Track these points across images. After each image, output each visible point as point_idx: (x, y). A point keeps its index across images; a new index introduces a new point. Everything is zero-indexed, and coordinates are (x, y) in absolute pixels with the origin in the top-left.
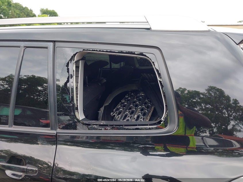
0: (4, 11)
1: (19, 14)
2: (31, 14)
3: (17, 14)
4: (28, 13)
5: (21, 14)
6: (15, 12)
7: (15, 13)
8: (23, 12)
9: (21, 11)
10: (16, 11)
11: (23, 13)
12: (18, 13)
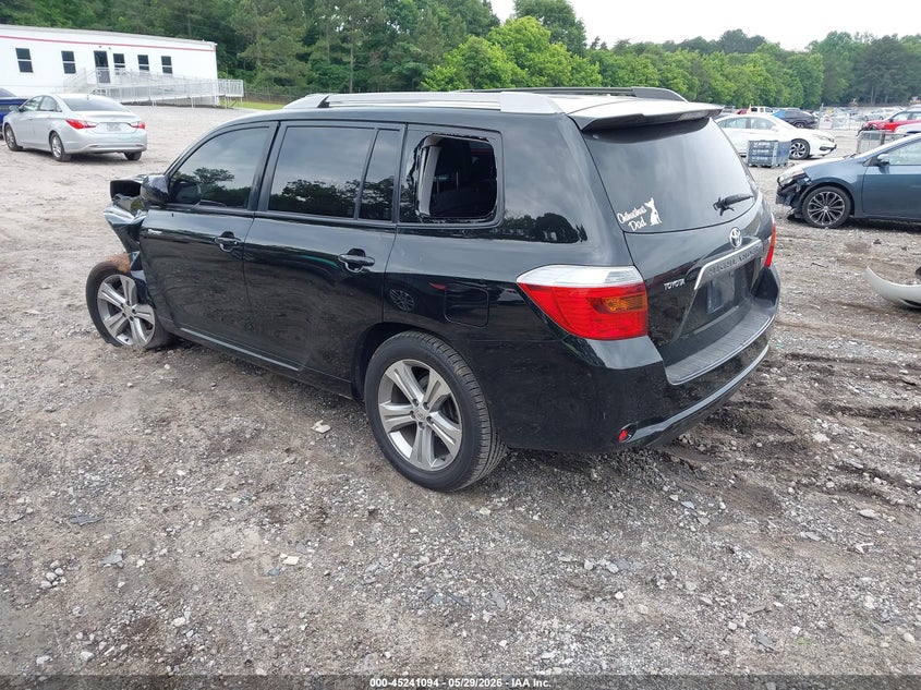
0: (405, 12)
1: (446, 20)
2: (485, 17)
3: (441, 19)
4: (475, 13)
5: (453, 20)
6: (434, 13)
7: (436, 18)
8: (459, 11)
9: (456, 9)
10: (439, 9)
11: (459, 15)
12: (444, 15)
